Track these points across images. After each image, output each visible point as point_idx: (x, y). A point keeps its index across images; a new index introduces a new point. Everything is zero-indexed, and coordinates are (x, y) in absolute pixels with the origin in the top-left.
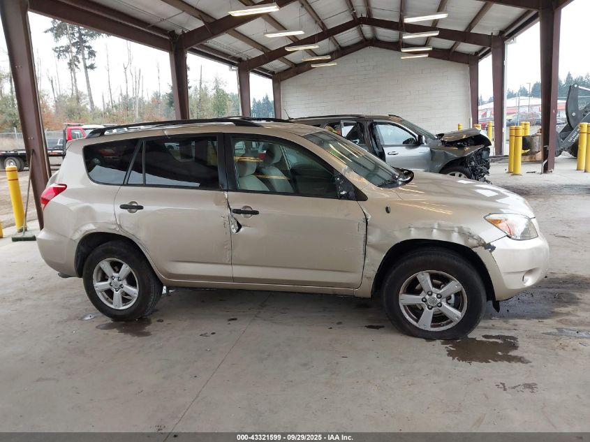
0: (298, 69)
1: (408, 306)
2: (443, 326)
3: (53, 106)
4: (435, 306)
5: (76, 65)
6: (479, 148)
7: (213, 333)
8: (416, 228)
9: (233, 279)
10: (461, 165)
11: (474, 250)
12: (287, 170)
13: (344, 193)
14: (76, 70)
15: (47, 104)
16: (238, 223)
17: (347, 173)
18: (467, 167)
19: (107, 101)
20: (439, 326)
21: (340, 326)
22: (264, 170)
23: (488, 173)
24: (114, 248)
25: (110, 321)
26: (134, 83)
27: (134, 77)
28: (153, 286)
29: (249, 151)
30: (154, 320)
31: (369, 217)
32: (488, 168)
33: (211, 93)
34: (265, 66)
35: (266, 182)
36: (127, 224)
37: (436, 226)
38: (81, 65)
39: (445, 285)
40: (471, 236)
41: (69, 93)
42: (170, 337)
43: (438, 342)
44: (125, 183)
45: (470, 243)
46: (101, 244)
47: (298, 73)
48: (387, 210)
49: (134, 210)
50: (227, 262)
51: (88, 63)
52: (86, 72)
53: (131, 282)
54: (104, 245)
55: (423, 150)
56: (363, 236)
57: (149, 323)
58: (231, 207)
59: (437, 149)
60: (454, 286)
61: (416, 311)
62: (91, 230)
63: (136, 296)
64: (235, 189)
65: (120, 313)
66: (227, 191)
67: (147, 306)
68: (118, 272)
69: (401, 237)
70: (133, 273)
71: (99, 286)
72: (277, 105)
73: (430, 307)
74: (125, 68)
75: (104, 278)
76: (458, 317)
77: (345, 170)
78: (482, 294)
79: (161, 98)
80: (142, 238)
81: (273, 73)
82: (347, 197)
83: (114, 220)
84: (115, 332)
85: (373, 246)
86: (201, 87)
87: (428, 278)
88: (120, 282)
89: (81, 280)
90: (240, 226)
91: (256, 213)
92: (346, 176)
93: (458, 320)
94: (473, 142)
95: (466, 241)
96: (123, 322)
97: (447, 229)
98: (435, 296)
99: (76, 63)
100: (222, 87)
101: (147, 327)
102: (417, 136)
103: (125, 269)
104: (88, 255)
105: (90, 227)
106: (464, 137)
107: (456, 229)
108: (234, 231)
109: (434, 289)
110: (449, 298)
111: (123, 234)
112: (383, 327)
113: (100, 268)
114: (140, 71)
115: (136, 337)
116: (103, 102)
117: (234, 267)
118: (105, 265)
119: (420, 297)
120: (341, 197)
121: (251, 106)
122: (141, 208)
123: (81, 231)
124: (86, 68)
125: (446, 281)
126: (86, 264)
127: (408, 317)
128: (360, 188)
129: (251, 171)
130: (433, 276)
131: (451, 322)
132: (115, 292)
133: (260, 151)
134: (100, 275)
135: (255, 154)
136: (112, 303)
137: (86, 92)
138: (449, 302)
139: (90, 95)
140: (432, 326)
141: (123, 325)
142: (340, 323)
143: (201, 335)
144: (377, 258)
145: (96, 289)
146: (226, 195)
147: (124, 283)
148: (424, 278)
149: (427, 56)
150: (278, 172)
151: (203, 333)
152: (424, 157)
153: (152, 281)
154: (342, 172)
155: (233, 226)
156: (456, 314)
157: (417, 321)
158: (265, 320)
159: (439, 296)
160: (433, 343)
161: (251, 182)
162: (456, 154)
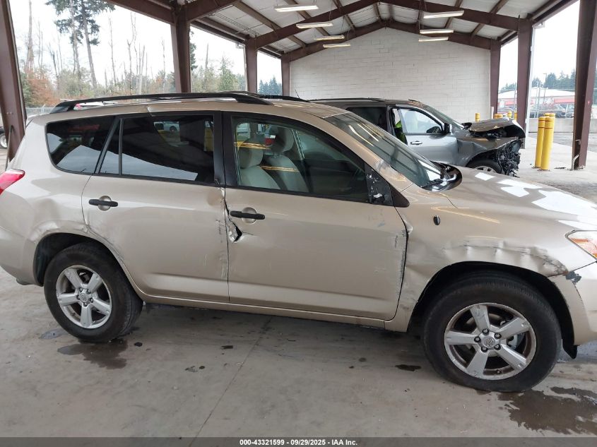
0: (309, 49)
1: (456, 346)
2: (501, 373)
3: (55, 82)
4: (491, 349)
5: (79, 40)
6: (512, 140)
7: (202, 367)
8: (475, 247)
9: (229, 299)
10: (490, 158)
11: (552, 279)
12: (300, 161)
13: (378, 196)
14: (79, 45)
15: (49, 80)
16: (237, 229)
17: (382, 169)
18: (496, 161)
19: (110, 78)
20: (495, 373)
21: (364, 364)
22: (272, 160)
23: (517, 168)
24: (81, 253)
25: (76, 342)
26: (138, 60)
27: (138, 54)
28: (130, 303)
29: (254, 137)
30: (130, 344)
31: (411, 229)
32: (518, 163)
33: (217, 73)
34: (273, 45)
35: (274, 175)
36: (97, 225)
37: (501, 245)
38: (84, 40)
39: (506, 322)
40: (547, 260)
41: (71, 68)
42: (148, 370)
43: (494, 396)
44: (97, 172)
45: (548, 269)
46: (65, 248)
47: (309, 53)
48: (436, 221)
49: (106, 207)
50: (222, 277)
51: (91, 38)
52: (89, 47)
53: (103, 295)
54: (70, 248)
55: (449, 140)
56: (401, 254)
57: (123, 346)
58: (229, 208)
59: (465, 140)
60: (519, 324)
61: (467, 353)
62: (54, 230)
63: (109, 313)
64: (235, 185)
65: (88, 333)
66: (225, 187)
67: (122, 327)
68: (87, 282)
69: (453, 258)
70: (105, 285)
71: (64, 298)
72: (286, 87)
73: (484, 349)
74: (129, 45)
75: (70, 289)
76: (521, 364)
77: (381, 166)
78: (557, 337)
79: (166, 77)
80: (116, 242)
81: (282, 52)
82: (381, 202)
83: (81, 217)
84: (79, 359)
85: (414, 268)
86: (207, 67)
87: (486, 312)
88: (90, 296)
89: (42, 289)
90: (240, 233)
91: (261, 217)
92: (381, 173)
93: (521, 368)
94: (505, 133)
95: (541, 267)
96: (93, 345)
97: (517, 250)
98: (492, 335)
99: (79, 38)
100: (228, 67)
101: (120, 354)
102: (443, 124)
103: (96, 279)
104: (51, 259)
105: (52, 227)
106: (496, 127)
107: (528, 250)
108: (232, 239)
109: (492, 327)
110: (511, 339)
111: (92, 236)
112: (419, 368)
113: (65, 277)
114: (144, 48)
115: (104, 369)
116: (106, 79)
117: (230, 284)
118: (71, 273)
119: (473, 335)
120: (374, 201)
121: (258, 88)
122: (115, 204)
123: (40, 230)
124: (89, 43)
125: (509, 317)
126: (48, 270)
127: (454, 360)
128: (399, 189)
129: (255, 161)
130: (491, 310)
131: (511, 369)
132: (83, 306)
133: (267, 136)
134: (65, 284)
135: (261, 140)
136: (79, 320)
137: (88, 69)
138: (510, 343)
139: (92, 71)
140: (485, 373)
141: (93, 347)
142: (363, 360)
143: (187, 369)
144: (418, 284)
145: (60, 302)
146: (223, 192)
147: (95, 297)
148: (480, 312)
149: (446, 39)
150: (288, 162)
151: (190, 366)
152: (448, 148)
153: (129, 296)
154: (376, 167)
155: (231, 233)
156: (520, 361)
157: (466, 365)
158: (269, 351)
159: (498, 336)
160: (486, 396)
161: (256, 176)
162: (485, 146)
